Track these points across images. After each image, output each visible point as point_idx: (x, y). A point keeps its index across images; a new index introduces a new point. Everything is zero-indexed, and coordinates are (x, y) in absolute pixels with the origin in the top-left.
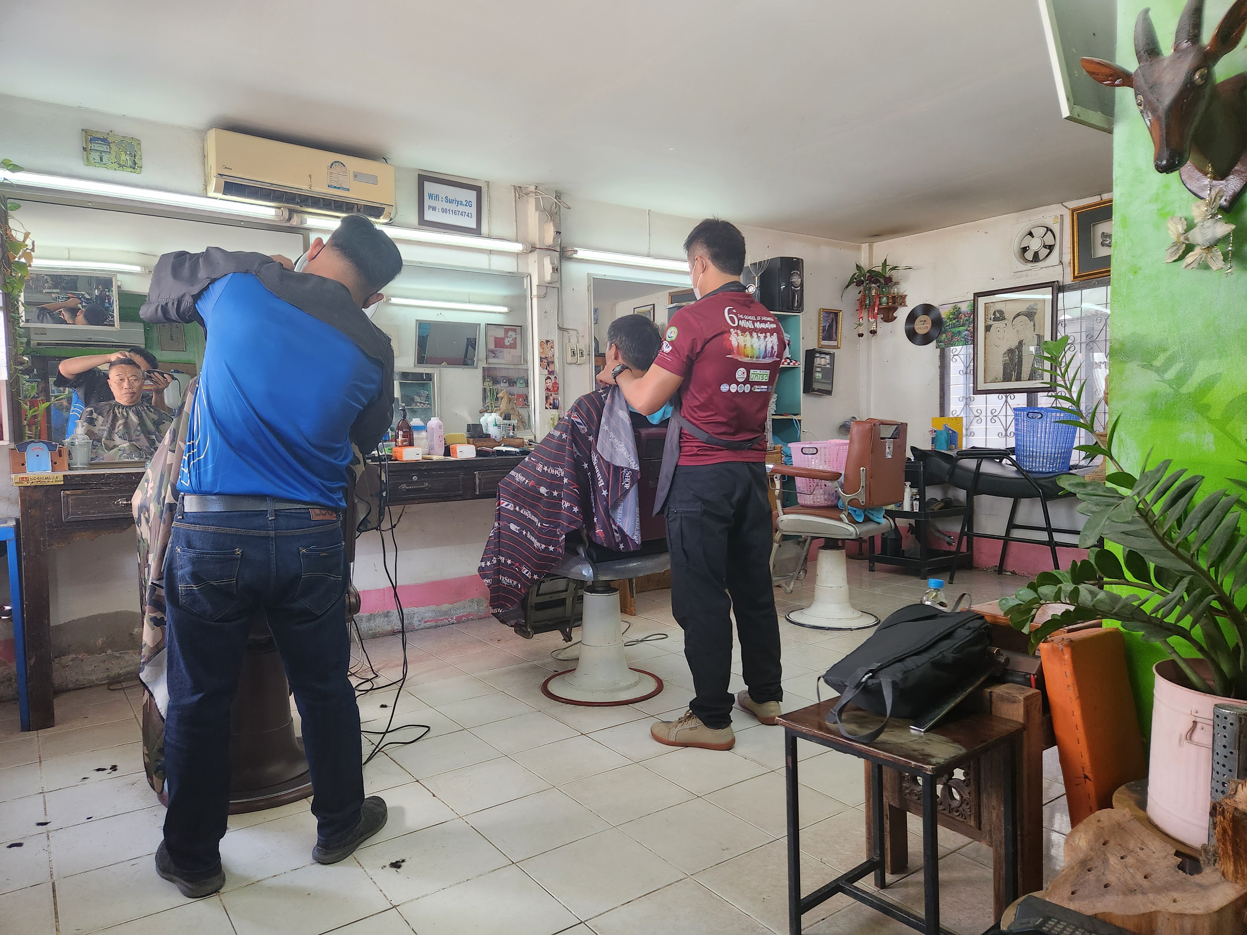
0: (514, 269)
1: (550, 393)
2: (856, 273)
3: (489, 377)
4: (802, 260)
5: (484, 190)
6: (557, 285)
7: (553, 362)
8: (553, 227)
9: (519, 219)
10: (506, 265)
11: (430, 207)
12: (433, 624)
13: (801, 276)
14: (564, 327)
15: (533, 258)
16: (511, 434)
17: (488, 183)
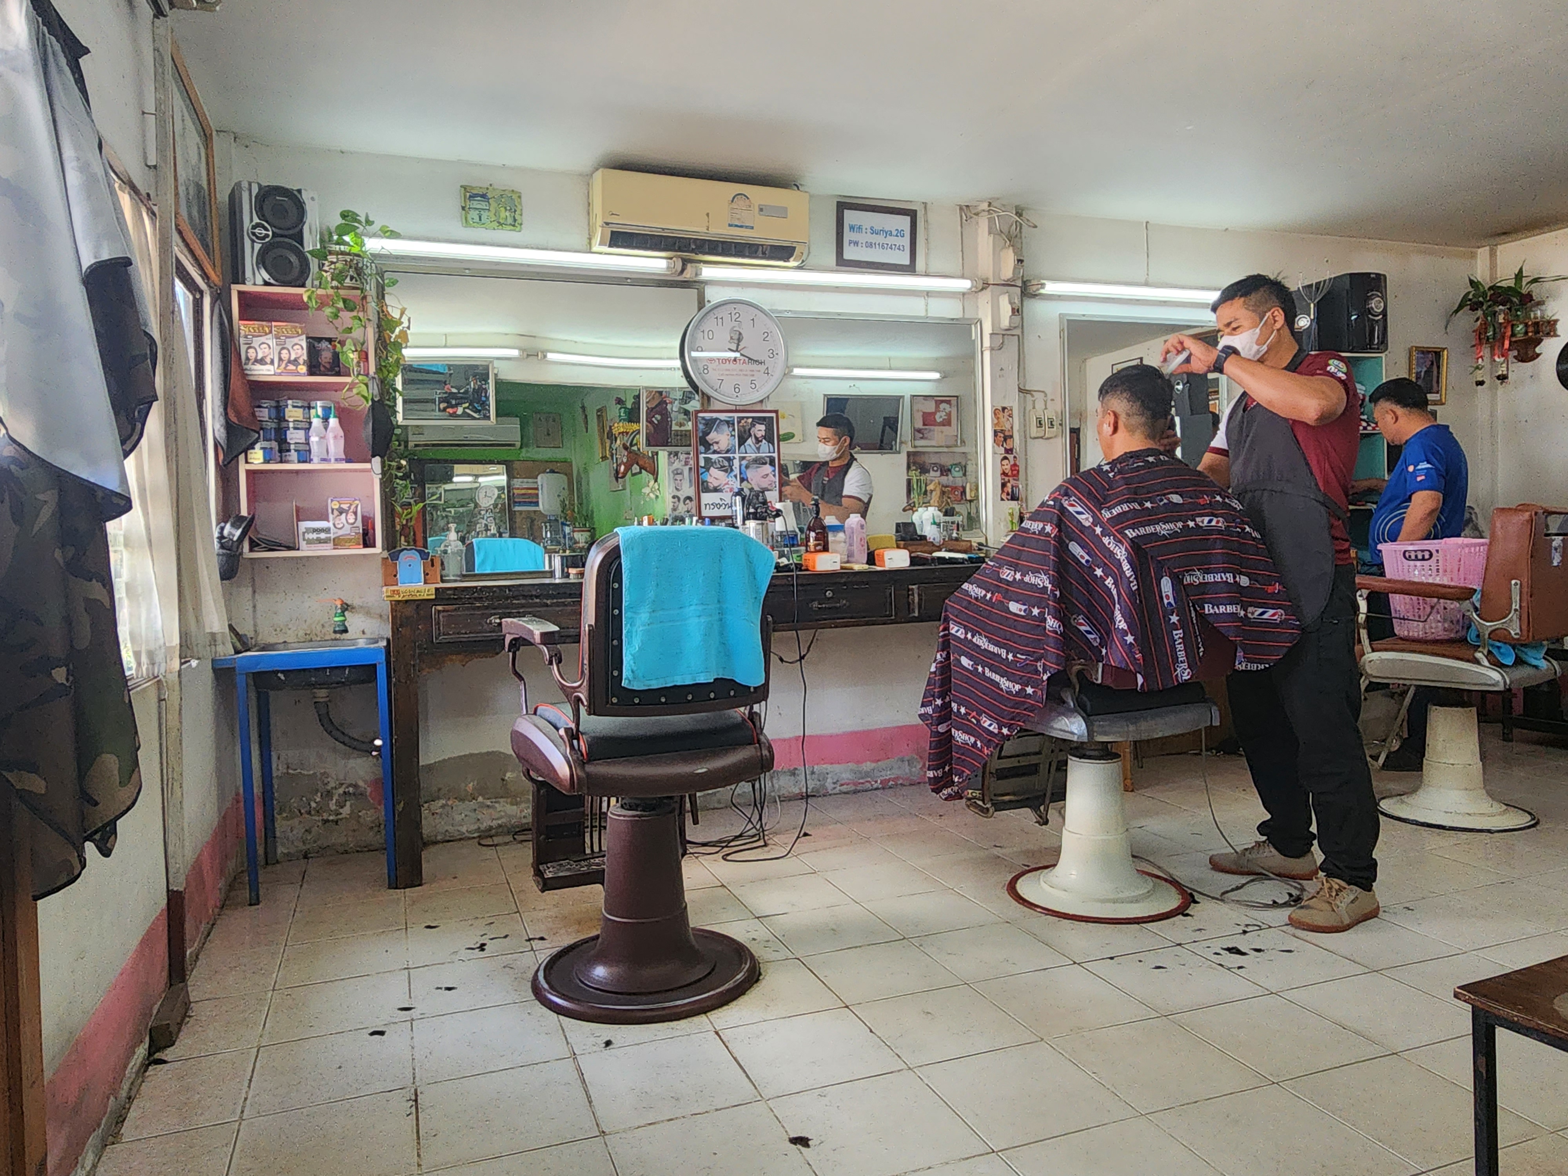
0: (959, 315)
1: (1007, 479)
2: (1469, 293)
3: (915, 463)
4: (1385, 276)
5: (920, 215)
6: (1018, 332)
7: (1011, 437)
8: (1013, 254)
9: (965, 249)
10: (949, 310)
11: (850, 242)
12: (852, 788)
13: (1384, 298)
14: (1027, 388)
15: (985, 297)
16: (955, 535)
17: (925, 204)
